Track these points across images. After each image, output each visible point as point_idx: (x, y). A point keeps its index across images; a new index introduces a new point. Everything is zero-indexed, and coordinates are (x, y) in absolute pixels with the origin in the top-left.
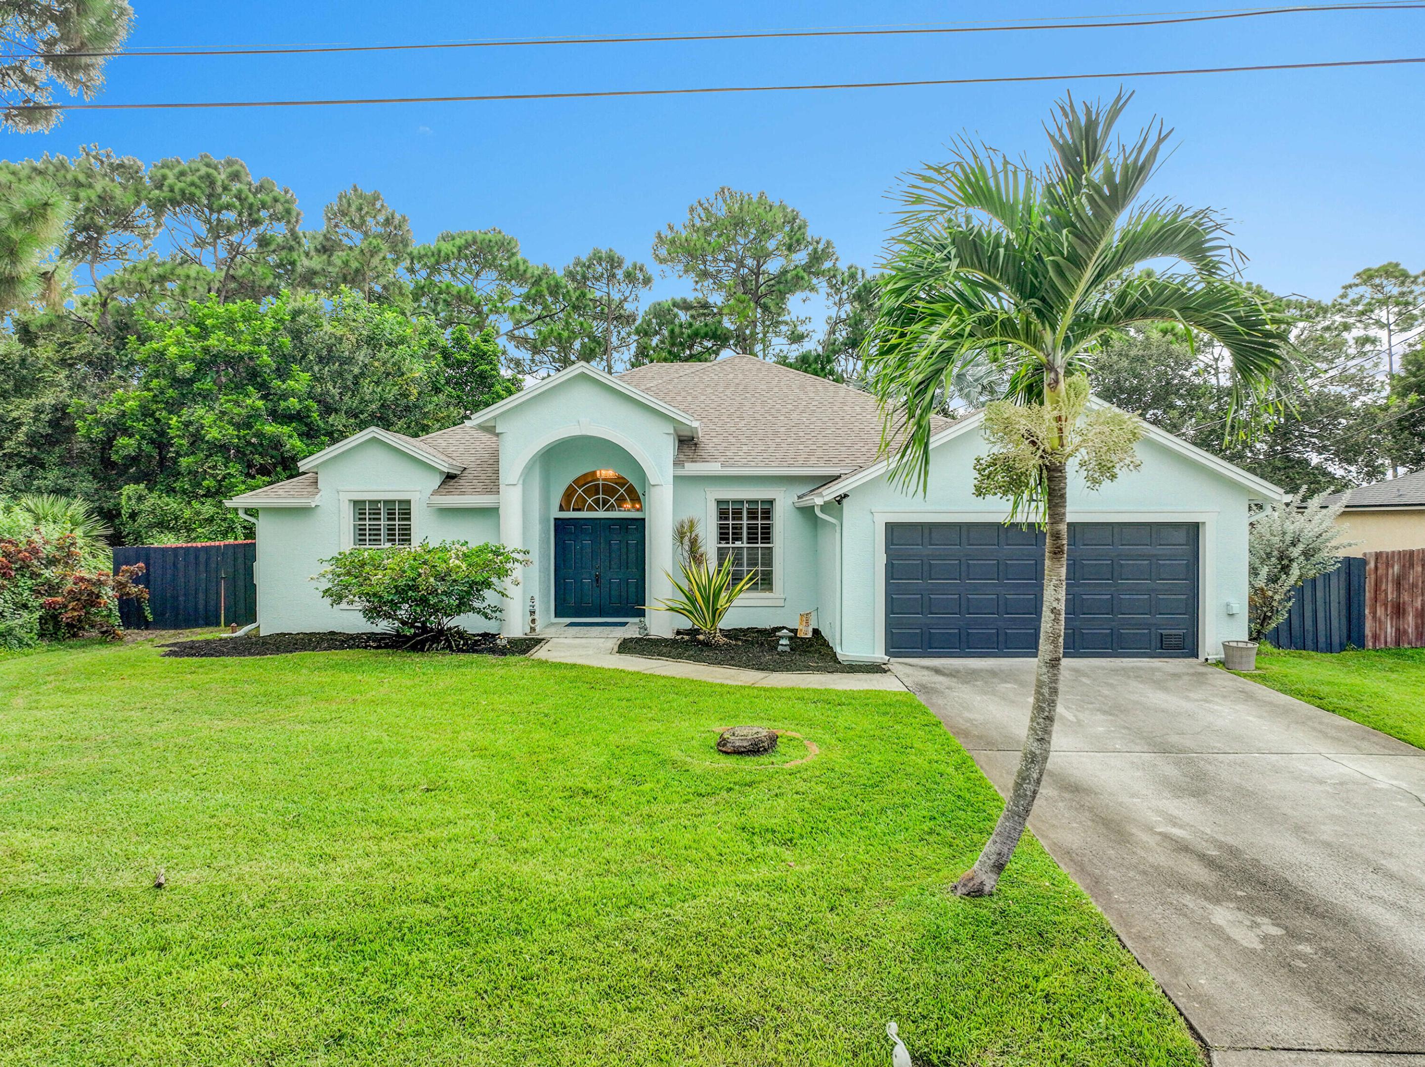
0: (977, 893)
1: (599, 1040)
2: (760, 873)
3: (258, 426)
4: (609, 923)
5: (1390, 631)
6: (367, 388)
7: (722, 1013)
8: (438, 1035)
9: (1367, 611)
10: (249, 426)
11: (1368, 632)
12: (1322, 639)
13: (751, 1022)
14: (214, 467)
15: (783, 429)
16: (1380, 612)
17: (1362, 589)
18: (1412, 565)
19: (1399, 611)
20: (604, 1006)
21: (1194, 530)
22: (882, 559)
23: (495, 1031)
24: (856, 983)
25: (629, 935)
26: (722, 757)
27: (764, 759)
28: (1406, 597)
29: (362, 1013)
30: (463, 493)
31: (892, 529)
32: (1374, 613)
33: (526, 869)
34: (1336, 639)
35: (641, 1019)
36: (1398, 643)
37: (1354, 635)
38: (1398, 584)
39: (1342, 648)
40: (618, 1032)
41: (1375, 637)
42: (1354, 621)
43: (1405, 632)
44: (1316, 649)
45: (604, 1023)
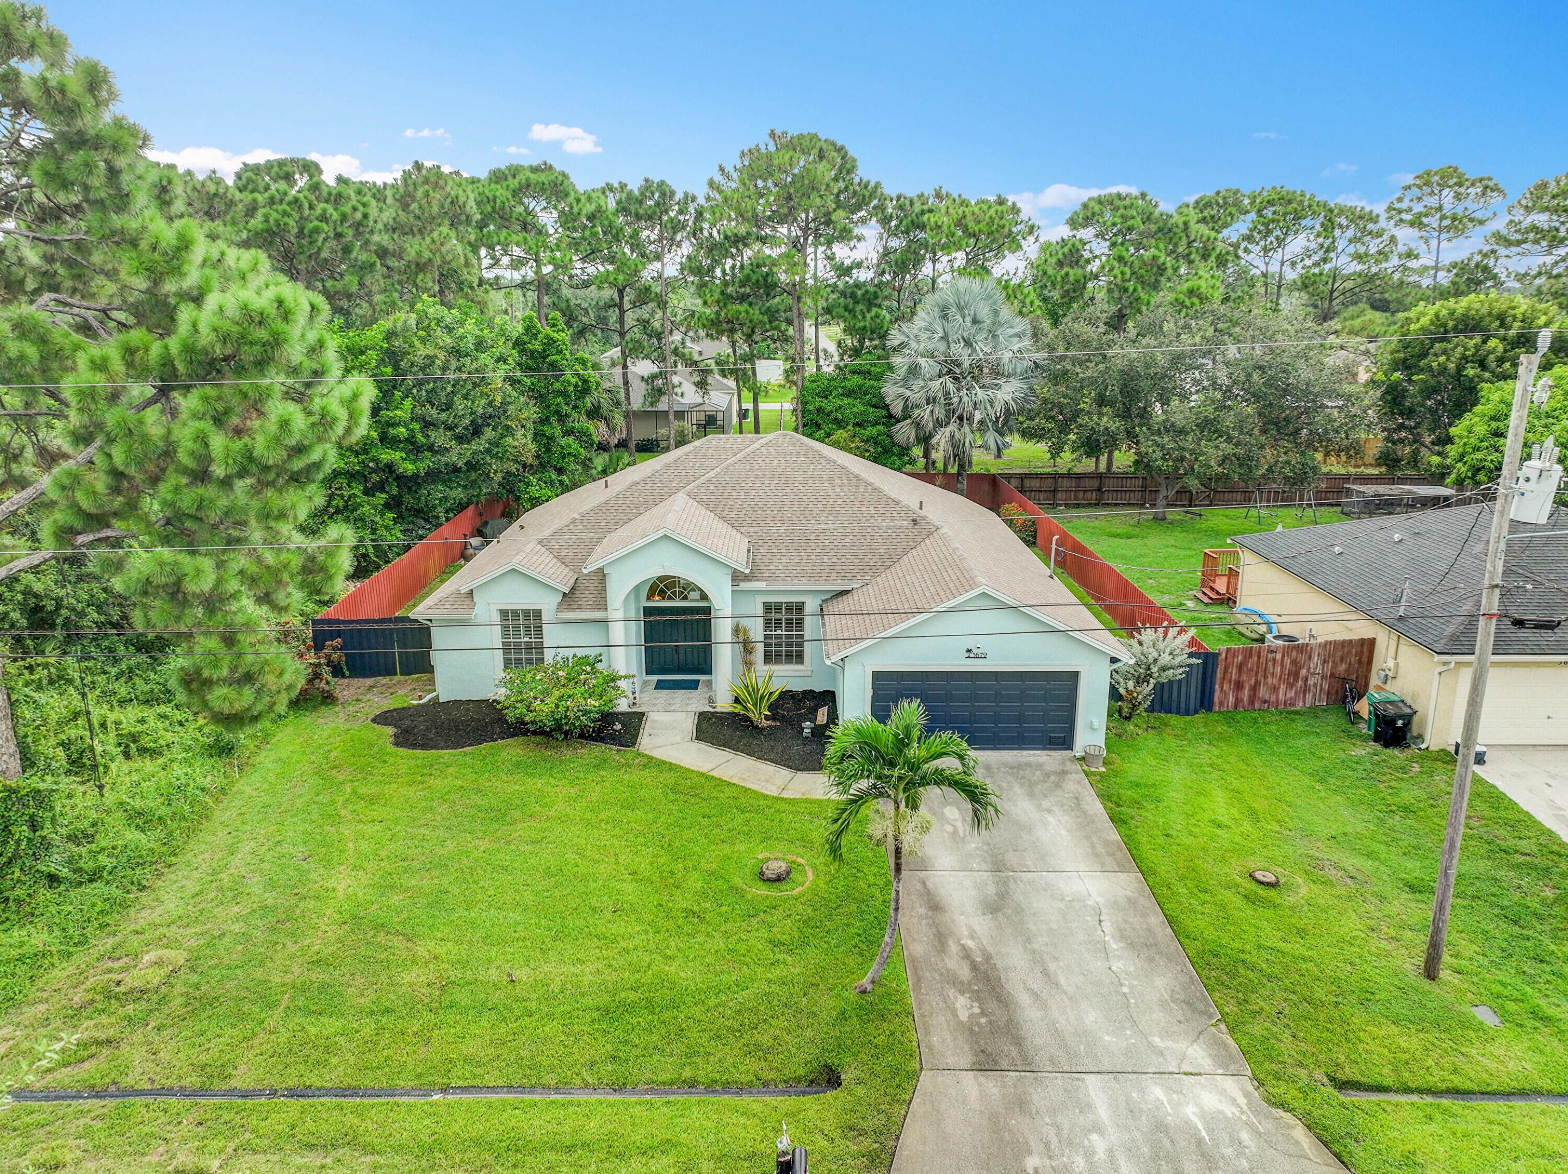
0: (864, 992)
1: (712, 1058)
2: (777, 972)
3: (374, 452)
4: (712, 1002)
5: (1231, 699)
6: (460, 405)
7: (758, 1046)
8: (651, 1056)
9: (1217, 687)
10: (366, 452)
11: (1216, 700)
12: (1183, 705)
13: (767, 1051)
14: (340, 489)
15: (813, 536)
16: (1226, 687)
17: (1214, 672)
18: (1251, 656)
19: (1239, 686)
20: (712, 1042)
21: (1075, 676)
22: (870, 692)
23: (672, 1055)
24: (809, 1033)
25: (721, 1010)
26: (760, 884)
27: (784, 886)
28: (1244, 677)
29: (620, 1046)
30: (580, 608)
31: (877, 676)
32: (1222, 688)
33: (672, 969)
34: (1192, 707)
35: (727, 1049)
36: (1236, 707)
37: (1206, 703)
38: (1240, 668)
39: (1196, 712)
40: (719, 1055)
41: (1221, 703)
42: (1207, 694)
43: (1242, 700)
44: (1178, 713)
45: (713, 1051)
